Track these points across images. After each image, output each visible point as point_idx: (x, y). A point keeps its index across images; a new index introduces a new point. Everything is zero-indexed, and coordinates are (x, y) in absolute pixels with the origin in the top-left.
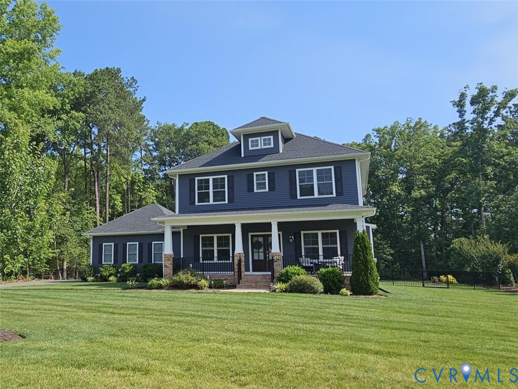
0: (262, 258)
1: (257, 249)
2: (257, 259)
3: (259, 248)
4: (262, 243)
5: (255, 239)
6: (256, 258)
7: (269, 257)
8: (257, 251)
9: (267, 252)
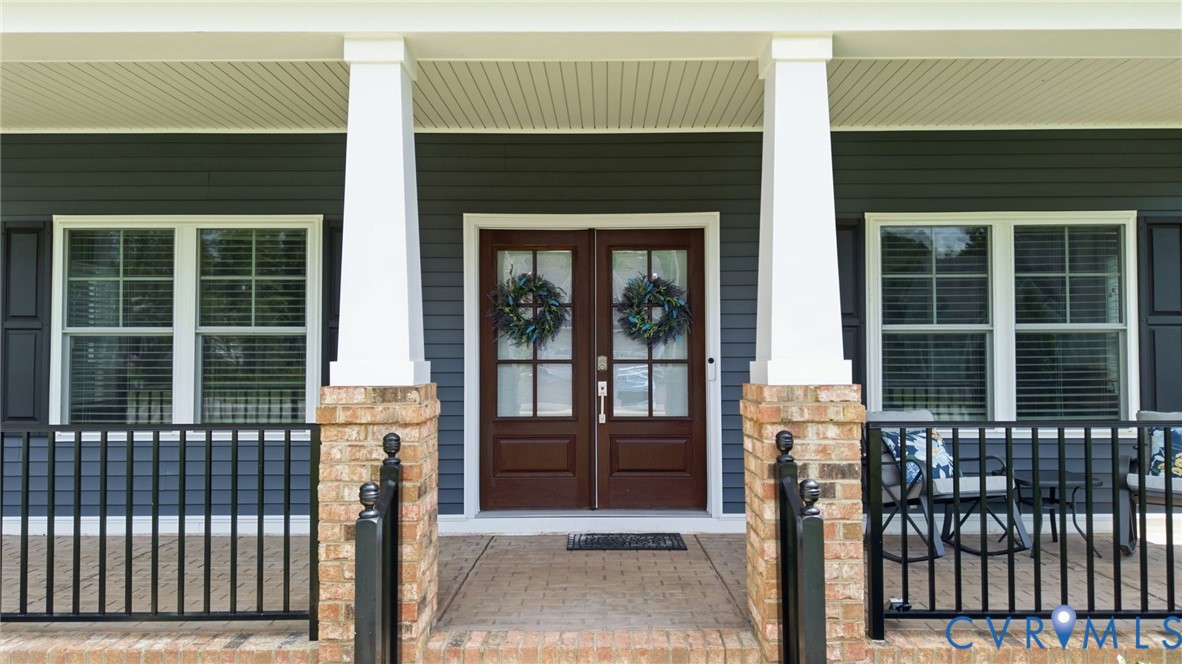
0: (558, 404)
1: (521, 333)
2: (525, 411)
3: (540, 331)
4: (567, 299)
5: (513, 265)
6: (515, 403)
7: (609, 399)
8: (525, 352)
9: (602, 363)
